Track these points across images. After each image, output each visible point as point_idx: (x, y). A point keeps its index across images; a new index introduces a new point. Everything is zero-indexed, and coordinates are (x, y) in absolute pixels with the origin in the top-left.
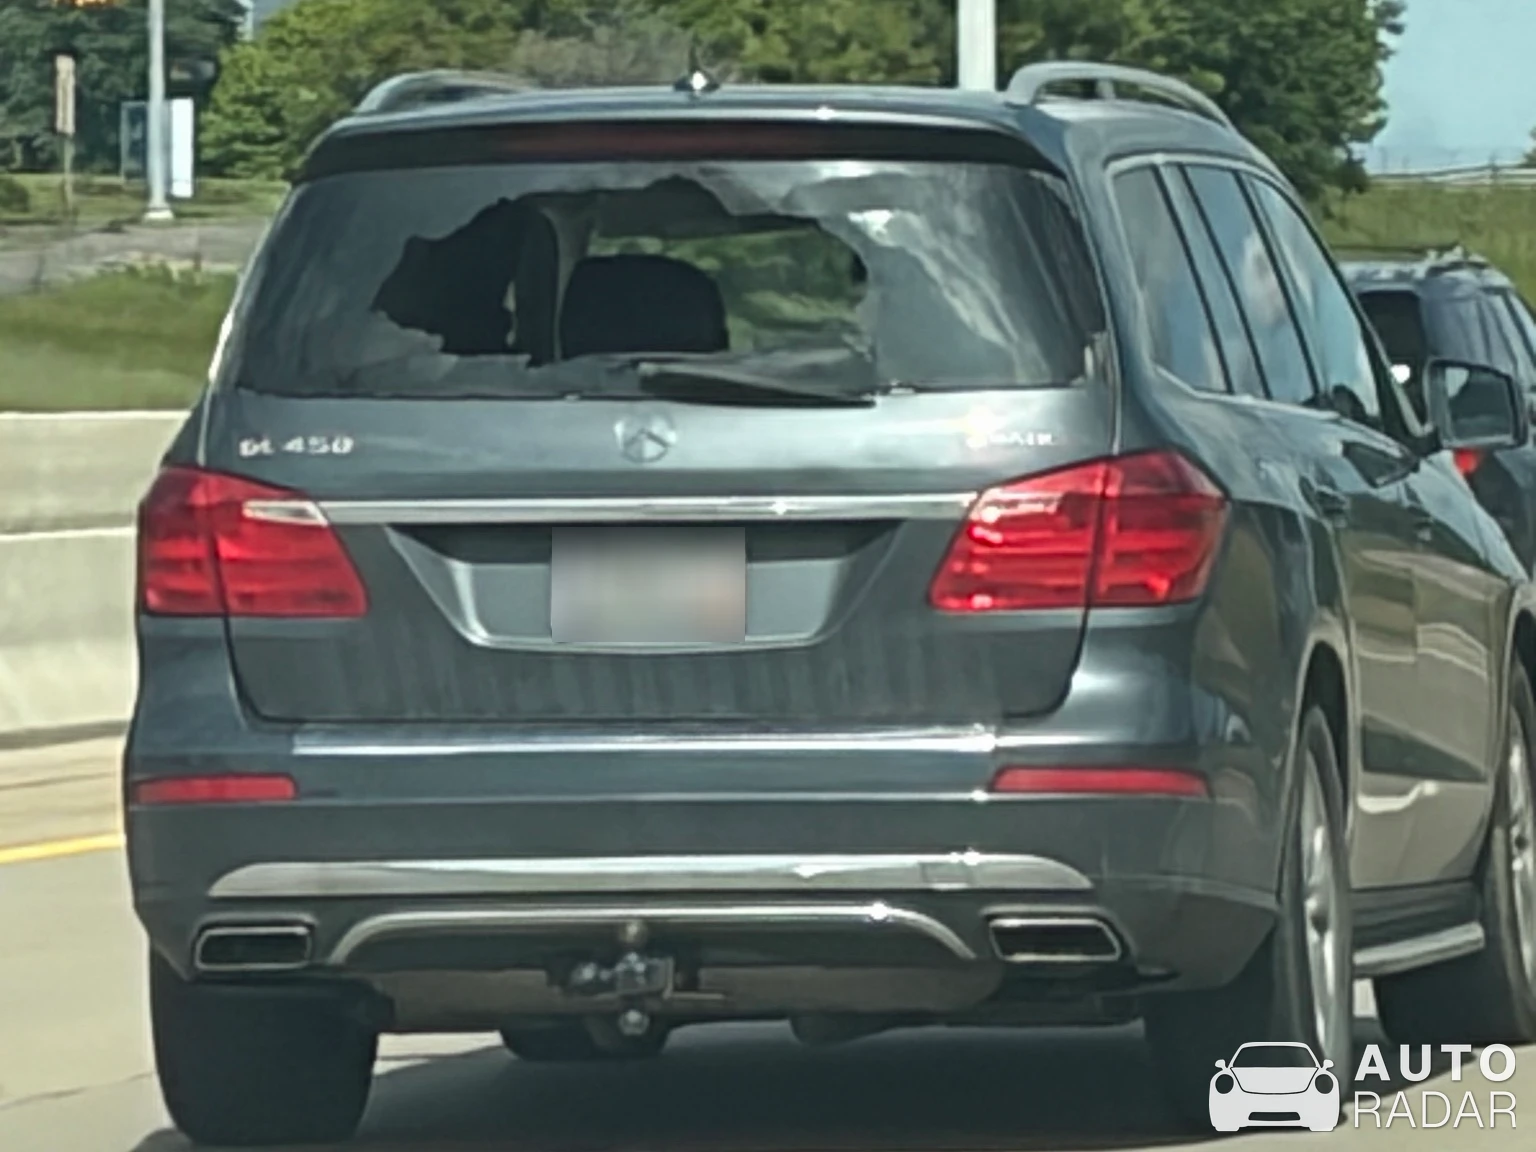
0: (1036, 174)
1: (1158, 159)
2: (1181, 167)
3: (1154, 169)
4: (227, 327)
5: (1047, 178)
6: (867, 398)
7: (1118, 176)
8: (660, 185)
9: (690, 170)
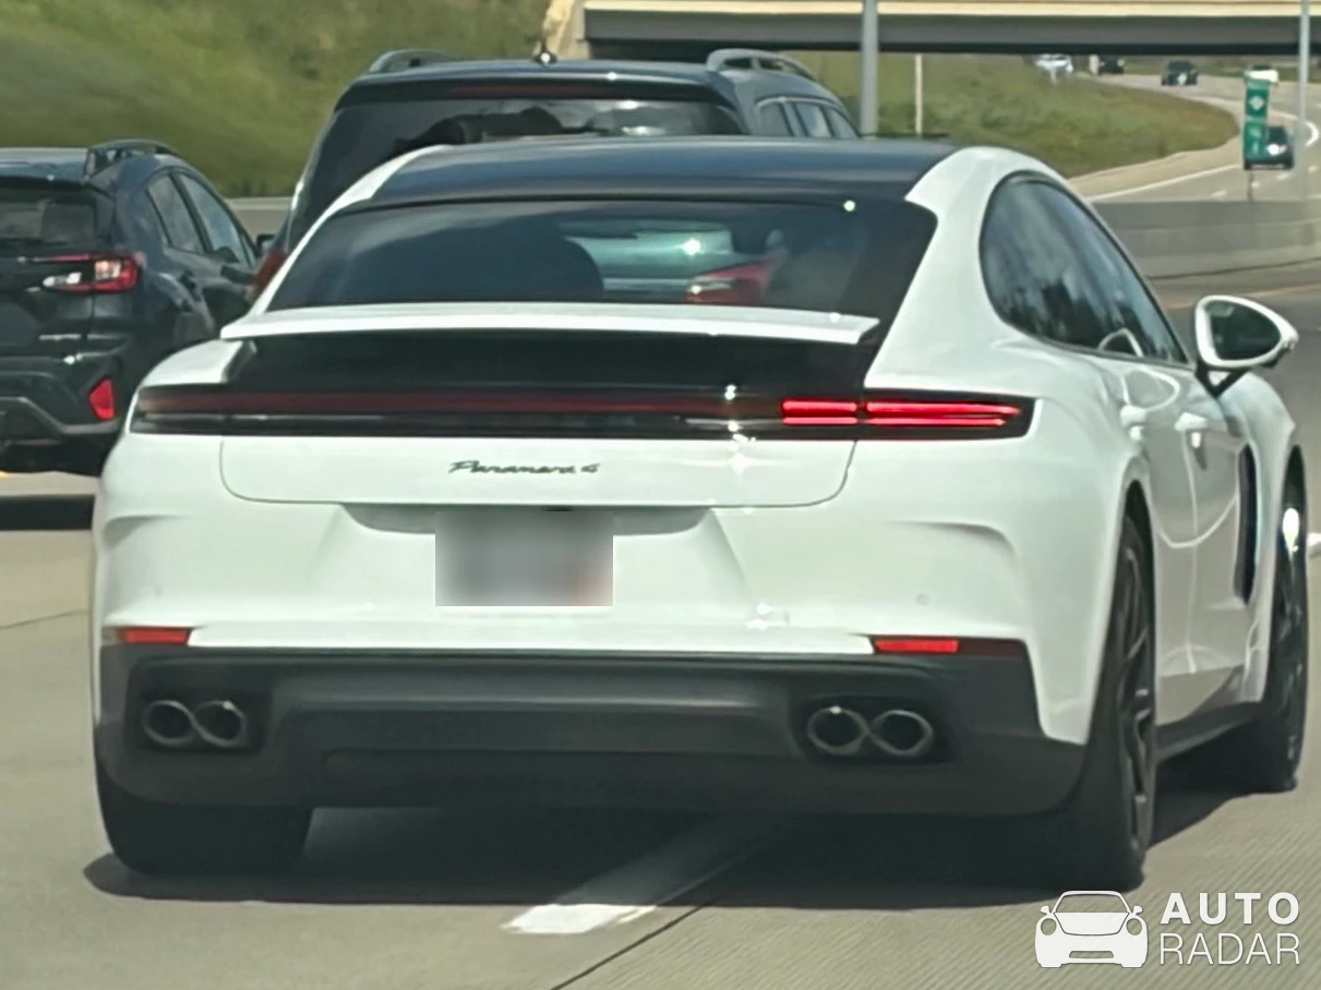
0: (721, 108)
1: (782, 100)
2: (794, 105)
3: (780, 106)
4: (300, 187)
5: (725, 110)
6: (634, 234)
7: (763, 108)
8: (526, 113)
9: (543, 105)
